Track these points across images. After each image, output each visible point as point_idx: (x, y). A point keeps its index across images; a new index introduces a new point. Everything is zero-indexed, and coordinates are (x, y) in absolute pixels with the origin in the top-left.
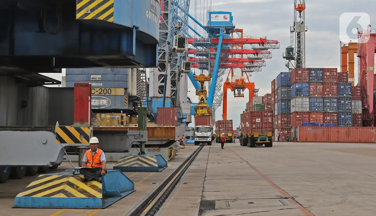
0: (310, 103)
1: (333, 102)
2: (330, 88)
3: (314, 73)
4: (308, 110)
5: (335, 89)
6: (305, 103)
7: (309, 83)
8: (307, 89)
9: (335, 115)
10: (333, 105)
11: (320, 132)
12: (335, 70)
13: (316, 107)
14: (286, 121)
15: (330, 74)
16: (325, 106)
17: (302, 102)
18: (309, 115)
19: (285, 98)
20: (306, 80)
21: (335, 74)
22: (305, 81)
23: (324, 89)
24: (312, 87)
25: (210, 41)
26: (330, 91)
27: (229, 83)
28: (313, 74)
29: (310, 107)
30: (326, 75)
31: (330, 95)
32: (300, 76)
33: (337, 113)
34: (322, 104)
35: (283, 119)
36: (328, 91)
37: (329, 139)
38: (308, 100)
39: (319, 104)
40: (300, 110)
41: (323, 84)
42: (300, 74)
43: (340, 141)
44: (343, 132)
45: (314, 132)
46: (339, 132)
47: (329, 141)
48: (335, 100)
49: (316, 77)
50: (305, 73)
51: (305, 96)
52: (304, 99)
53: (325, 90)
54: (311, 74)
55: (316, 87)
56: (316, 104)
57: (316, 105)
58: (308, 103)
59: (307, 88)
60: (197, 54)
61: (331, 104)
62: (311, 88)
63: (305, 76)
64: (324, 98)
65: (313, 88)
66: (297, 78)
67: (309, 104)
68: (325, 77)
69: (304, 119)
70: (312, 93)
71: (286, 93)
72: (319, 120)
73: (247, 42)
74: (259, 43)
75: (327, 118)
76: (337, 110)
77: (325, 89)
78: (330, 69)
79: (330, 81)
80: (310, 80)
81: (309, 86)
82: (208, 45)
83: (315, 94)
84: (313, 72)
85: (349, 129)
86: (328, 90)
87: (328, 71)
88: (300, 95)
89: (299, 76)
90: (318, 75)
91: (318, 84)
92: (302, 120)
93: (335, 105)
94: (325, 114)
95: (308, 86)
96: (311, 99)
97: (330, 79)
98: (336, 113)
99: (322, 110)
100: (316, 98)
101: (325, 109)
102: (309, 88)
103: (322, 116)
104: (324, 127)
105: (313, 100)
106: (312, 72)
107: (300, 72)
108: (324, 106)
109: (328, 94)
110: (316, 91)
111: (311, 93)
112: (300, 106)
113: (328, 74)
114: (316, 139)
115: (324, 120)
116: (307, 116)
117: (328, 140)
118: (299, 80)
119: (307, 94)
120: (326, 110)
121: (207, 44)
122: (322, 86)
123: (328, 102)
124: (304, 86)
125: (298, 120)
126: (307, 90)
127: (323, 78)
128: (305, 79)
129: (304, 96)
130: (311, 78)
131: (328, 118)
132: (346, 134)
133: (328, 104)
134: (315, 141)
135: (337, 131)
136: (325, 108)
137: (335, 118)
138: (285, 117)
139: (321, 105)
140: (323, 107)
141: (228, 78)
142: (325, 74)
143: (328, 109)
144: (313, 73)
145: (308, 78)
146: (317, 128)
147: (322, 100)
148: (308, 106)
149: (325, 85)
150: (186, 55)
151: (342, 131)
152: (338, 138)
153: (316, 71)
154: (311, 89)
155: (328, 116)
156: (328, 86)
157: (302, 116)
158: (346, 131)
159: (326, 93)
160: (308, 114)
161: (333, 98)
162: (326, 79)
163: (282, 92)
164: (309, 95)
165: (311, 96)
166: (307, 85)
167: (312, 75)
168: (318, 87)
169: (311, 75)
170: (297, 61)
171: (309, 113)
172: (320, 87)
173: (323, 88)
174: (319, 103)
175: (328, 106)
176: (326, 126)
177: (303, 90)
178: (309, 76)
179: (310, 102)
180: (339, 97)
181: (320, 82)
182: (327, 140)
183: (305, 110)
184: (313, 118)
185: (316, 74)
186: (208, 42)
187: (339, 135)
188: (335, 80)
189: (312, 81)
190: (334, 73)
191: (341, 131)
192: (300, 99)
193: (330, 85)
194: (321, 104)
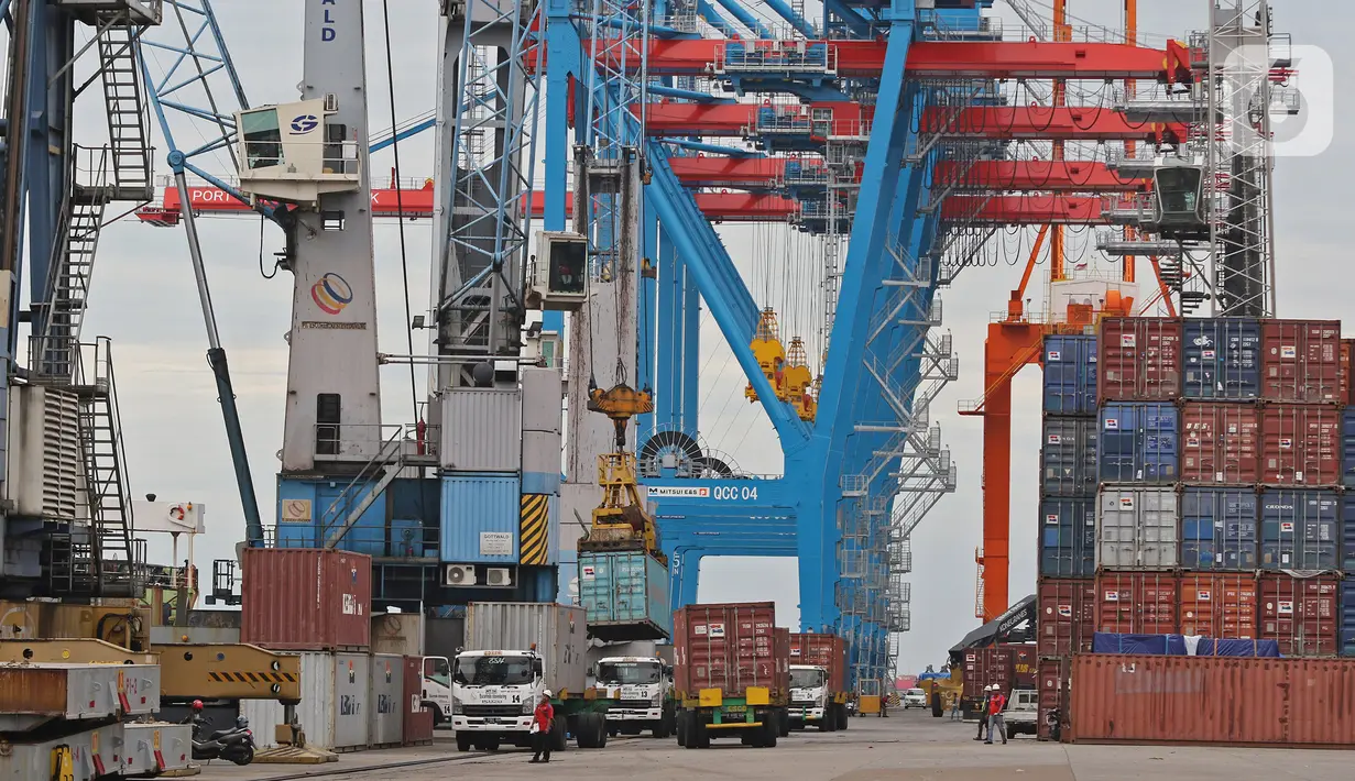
0: (1182, 518)
1: (1311, 518)
2: (1300, 435)
3: (1211, 348)
4: (1170, 559)
5: (1327, 440)
6: (1154, 517)
7: (1180, 405)
8: (1170, 436)
9: (1325, 589)
10: (1316, 531)
11: (1189, 690)
12: (1327, 333)
13: (1218, 541)
14: (1066, 619)
15: (1299, 353)
16: (1267, 535)
17: (1139, 513)
18: (1178, 589)
19: (1066, 485)
20: (1165, 388)
21: (1329, 354)
22: (1158, 391)
23: (1263, 441)
24: (1197, 428)
25: (831, 59)
26: (1297, 454)
27: (1025, 328)
28: (1204, 353)
29: (1180, 545)
30: (1277, 361)
31: (1299, 476)
32: (1128, 361)
33: (1337, 580)
34: (1252, 527)
35: (1049, 611)
36: (1285, 452)
37: (1236, 724)
38: (1169, 500)
39: (1236, 528)
40: (1126, 560)
41: (1260, 409)
42: (1129, 353)
43: (1298, 740)
44: (1313, 688)
45: (1153, 686)
46: (1290, 691)
47: (1236, 735)
48: (1325, 505)
49: (1224, 368)
50: (1155, 344)
51: (1156, 480)
52: (1151, 498)
53: (1269, 448)
54: (1191, 353)
55: (1221, 429)
56: (1218, 524)
57: (1219, 533)
58: (1170, 520)
59: (1164, 435)
60: (760, 134)
61: (1299, 527)
62: (1189, 432)
63: (1160, 361)
64: (1261, 493)
65: (1204, 433)
66: (1110, 375)
67: (1180, 522)
68: (1273, 372)
69: (1148, 612)
70: (1196, 461)
71: (1067, 459)
72: (1233, 618)
73: (1081, 65)
74: (1162, 77)
75: (1275, 607)
76: (1332, 560)
77: (1273, 439)
78: (1301, 323)
79: (1300, 395)
80: (1183, 384)
81: (1181, 424)
82: (817, 83)
83: (1211, 470)
84: (1203, 341)
85: (1347, 674)
86: (1285, 444)
87: (1288, 340)
88: (1127, 472)
89: (1121, 361)
90: (1231, 358)
91: (1232, 411)
92: (1137, 615)
93: (1325, 532)
94: (1268, 583)
95: (1174, 421)
96: (1187, 497)
97: (1301, 383)
98: (1327, 577)
99: (1250, 558)
100: (1220, 490)
101: (1268, 557)
102: (1182, 433)
103: (1247, 594)
104: (1212, 662)
105: (1200, 503)
106: (1197, 342)
107: (1129, 341)
108: (1262, 539)
109: (1284, 472)
110: (1220, 452)
111: (1189, 462)
112: (1127, 535)
113: (1288, 352)
114: (1163, 729)
115: (1260, 617)
116: (1165, 594)
117: (1231, 731)
118: (1125, 384)
119: (1170, 470)
120: (1275, 559)
121: (808, 77)
122: (1250, 425)
123: (1286, 517)
124: (1152, 418)
125: (1112, 616)
126: (1169, 446)
127: (1257, 378)
128: (1156, 384)
129: (1148, 476)
130: (1190, 377)
131: (1285, 608)
132: (1327, 702)
133: (1287, 528)
134: (1159, 736)
135: (1282, 685)
136: (1270, 549)
137: (1325, 609)
138: (1063, 598)
139: (1242, 534)
140: (1259, 546)
141: (1016, 295)
142: (1274, 351)
143: (1286, 558)
144: (1205, 348)
145: (1176, 374)
146: (1168, 664)
147: (1250, 503)
148: (1170, 535)
149: (1269, 420)
150: (628, 168)
151: (1310, 683)
152: (1283, 721)
153: (1221, 339)
154: (1193, 443)
155: (1285, 594)
156: (1287, 420)
157: (1138, 592)
158: (1331, 687)
159: (1272, 464)
160: (1172, 580)
161: (1312, 492)
162: (1274, 384)
163: (1050, 450)
164: (1178, 475)
165: (1190, 478)
166: (1170, 414)
167: (1199, 357)
168: (1233, 429)
169: (1193, 360)
170: (1229, 249)
171: (1175, 577)
172: (1241, 428)
173: (1259, 434)
174: (1232, 519)
175: (1286, 539)
176: (1222, 652)
177: (1147, 447)
178: (1182, 366)
179: (1186, 512)
180: (1348, 489)
181: (1240, 397)
182: (1227, 731)
183: (1152, 560)
184: (1197, 607)
185: (1224, 357)
186: (812, 68)
187: (1288, 703)
188: (1329, 390)
189: (1197, 393)
190: (1319, 352)
191: (1304, 682)
192: (1125, 496)
193: (1300, 417)
194: (1247, 528)
